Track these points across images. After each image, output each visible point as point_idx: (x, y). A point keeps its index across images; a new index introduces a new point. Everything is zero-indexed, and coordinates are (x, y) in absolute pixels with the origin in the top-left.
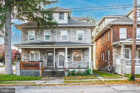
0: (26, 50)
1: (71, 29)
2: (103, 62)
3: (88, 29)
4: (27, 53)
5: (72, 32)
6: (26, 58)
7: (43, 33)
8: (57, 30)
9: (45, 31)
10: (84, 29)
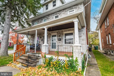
0: (32, 36)
1: (62, 12)
2: (110, 46)
3: (79, 6)
4: (33, 38)
5: (63, 14)
6: (32, 42)
7: (42, 21)
8: (50, 16)
9: (43, 20)
10: (76, 6)
